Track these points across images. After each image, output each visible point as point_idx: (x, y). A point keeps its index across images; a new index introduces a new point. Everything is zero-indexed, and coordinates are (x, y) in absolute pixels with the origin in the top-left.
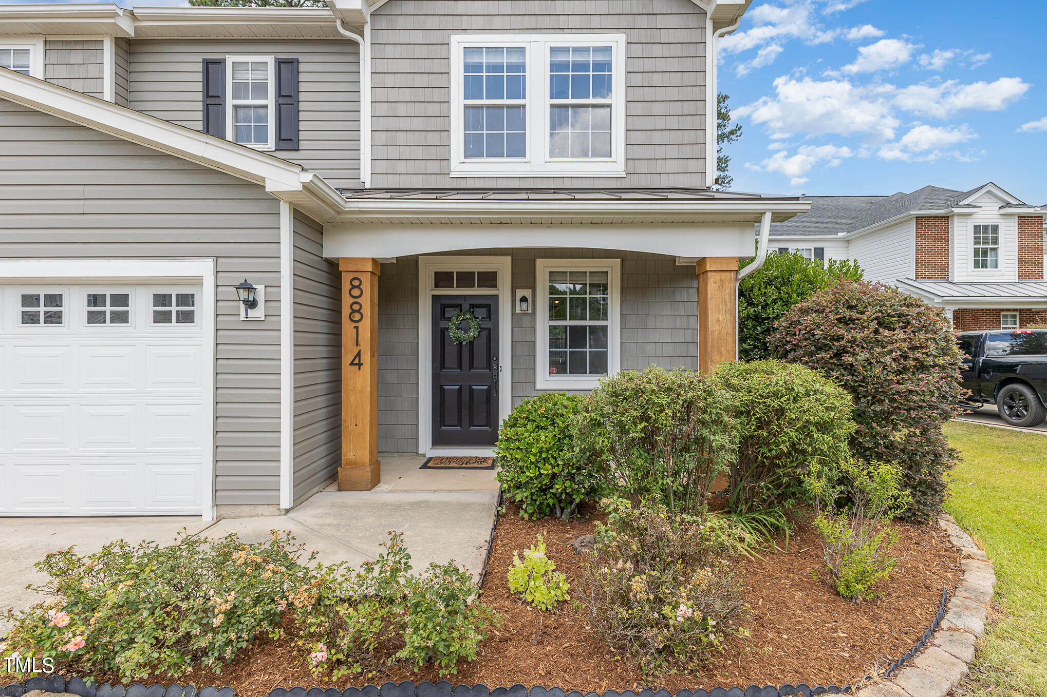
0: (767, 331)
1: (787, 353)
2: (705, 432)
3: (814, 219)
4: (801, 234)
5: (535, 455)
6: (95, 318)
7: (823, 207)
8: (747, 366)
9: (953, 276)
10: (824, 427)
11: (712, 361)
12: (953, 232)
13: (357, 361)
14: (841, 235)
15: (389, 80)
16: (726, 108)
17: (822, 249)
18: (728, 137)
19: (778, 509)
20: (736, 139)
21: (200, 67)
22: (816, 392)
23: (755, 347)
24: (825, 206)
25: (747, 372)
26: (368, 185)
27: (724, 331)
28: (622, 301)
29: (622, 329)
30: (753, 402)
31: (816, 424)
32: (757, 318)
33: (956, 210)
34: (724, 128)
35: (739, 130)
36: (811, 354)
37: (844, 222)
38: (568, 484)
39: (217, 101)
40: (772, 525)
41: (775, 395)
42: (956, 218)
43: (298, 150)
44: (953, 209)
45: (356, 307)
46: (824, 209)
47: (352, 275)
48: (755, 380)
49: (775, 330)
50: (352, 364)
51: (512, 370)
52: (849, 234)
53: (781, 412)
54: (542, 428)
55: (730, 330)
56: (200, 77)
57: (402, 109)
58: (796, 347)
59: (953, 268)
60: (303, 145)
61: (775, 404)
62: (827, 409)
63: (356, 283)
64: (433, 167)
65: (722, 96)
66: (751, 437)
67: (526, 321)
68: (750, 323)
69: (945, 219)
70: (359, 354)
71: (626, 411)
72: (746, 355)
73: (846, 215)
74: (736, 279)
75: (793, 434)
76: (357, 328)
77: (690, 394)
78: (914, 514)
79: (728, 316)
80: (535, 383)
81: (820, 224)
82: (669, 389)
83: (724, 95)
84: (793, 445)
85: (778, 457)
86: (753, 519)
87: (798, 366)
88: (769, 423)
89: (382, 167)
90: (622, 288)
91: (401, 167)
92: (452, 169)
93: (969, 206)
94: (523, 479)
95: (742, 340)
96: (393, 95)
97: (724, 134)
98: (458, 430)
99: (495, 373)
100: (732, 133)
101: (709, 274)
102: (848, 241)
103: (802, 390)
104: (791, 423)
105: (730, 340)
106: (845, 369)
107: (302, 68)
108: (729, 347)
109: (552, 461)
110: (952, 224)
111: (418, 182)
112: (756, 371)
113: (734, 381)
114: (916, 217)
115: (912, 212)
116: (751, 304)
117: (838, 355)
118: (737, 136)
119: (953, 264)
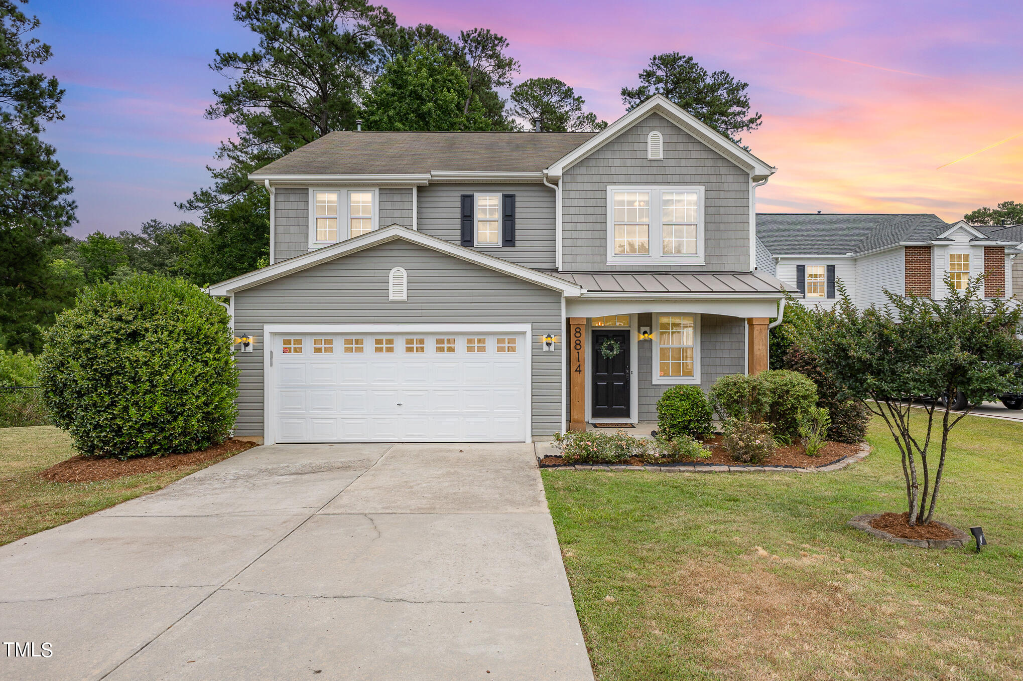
0: (784, 353)
1: (792, 366)
2: (760, 397)
3: (827, 238)
4: (816, 254)
5: (681, 412)
6: (470, 349)
7: (836, 226)
8: (774, 373)
9: (934, 295)
10: (805, 397)
11: (756, 370)
12: (933, 259)
13: (578, 369)
14: (849, 255)
15: (572, 211)
16: (745, 97)
17: (834, 266)
18: (747, 126)
19: (787, 433)
20: (756, 128)
21: (459, 199)
22: (802, 384)
23: (777, 361)
24: (838, 225)
25: (774, 375)
26: (561, 269)
27: (762, 355)
28: (701, 334)
29: (701, 349)
30: (776, 388)
31: (802, 396)
32: (778, 344)
33: (935, 243)
34: (743, 116)
35: (759, 118)
36: (803, 367)
37: (853, 242)
38: (696, 424)
39: (469, 219)
40: (784, 438)
41: (786, 385)
42: (935, 249)
43: (514, 246)
44: (932, 242)
45: (578, 342)
46: (836, 228)
47: (576, 327)
48: (778, 378)
49: (787, 353)
50: (576, 371)
51: (639, 373)
52: (856, 255)
53: (788, 392)
54: (683, 400)
55: (765, 354)
56: (459, 205)
57: (579, 227)
58: (796, 363)
59: (934, 289)
60: (517, 243)
61: (785, 388)
62: (806, 390)
63: (578, 330)
64: (597, 259)
65: (741, 84)
66: (776, 402)
67: (647, 345)
68: (774, 348)
69: (928, 249)
70: (579, 366)
71: (732, 390)
72: (773, 367)
73: (855, 235)
74: (768, 328)
75: (792, 401)
76: (578, 352)
77: (755, 383)
78: (848, 439)
79: (764, 347)
80: (651, 381)
81: (832, 244)
82: (747, 382)
83: (743, 83)
84: (793, 405)
85: (786, 410)
86: (777, 437)
87: (796, 372)
88: (784, 396)
89: (568, 259)
90: (701, 326)
91: (579, 259)
92: (608, 259)
93: (945, 239)
94: (675, 422)
95: (771, 357)
96: (575, 219)
97: (743, 122)
98: (606, 408)
99: (627, 375)
100: (752, 121)
101: (755, 326)
102: (855, 259)
103: (796, 383)
104: (792, 396)
105: (765, 359)
106: (818, 374)
107: (517, 199)
108: (764, 363)
109: (690, 414)
110: (933, 253)
111: (588, 268)
112: (778, 375)
113: (769, 379)
114: (906, 247)
115: (901, 244)
116: (775, 336)
117: (815, 367)
118: (757, 125)
119: (934, 285)
